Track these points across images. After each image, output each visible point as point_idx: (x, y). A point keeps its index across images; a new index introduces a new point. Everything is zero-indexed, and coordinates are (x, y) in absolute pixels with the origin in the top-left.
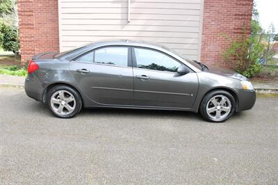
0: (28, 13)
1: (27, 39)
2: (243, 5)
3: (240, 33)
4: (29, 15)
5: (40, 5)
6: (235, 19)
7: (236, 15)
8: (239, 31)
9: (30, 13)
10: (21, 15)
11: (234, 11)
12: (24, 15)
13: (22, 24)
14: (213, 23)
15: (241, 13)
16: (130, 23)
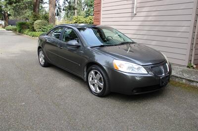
4: (98, 14)
10: (95, 14)
13: (95, 19)
16: (136, 15)
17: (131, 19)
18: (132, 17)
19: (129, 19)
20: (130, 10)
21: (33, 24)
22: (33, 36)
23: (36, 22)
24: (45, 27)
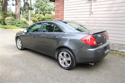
4: (58, 12)
10: (56, 12)
13: (56, 16)
16: (93, 14)
17: (90, 16)
18: (90, 14)
19: (88, 16)
20: (89, 10)
21: (4, 20)
22: (5, 28)
23: (6, 18)
24: (14, 22)
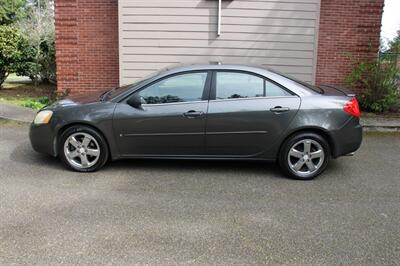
0: (69, 23)
1: (67, 59)
2: (369, 13)
3: (365, 51)
4: (71, 25)
5: (86, 10)
6: (359, 32)
7: (359, 27)
8: (364, 48)
9: (73, 22)
10: (60, 25)
11: (357, 21)
12: (64, 25)
13: (60, 38)
14: (328, 38)
15: (366, 24)
16: (219, 38)
18: (211, 40)
